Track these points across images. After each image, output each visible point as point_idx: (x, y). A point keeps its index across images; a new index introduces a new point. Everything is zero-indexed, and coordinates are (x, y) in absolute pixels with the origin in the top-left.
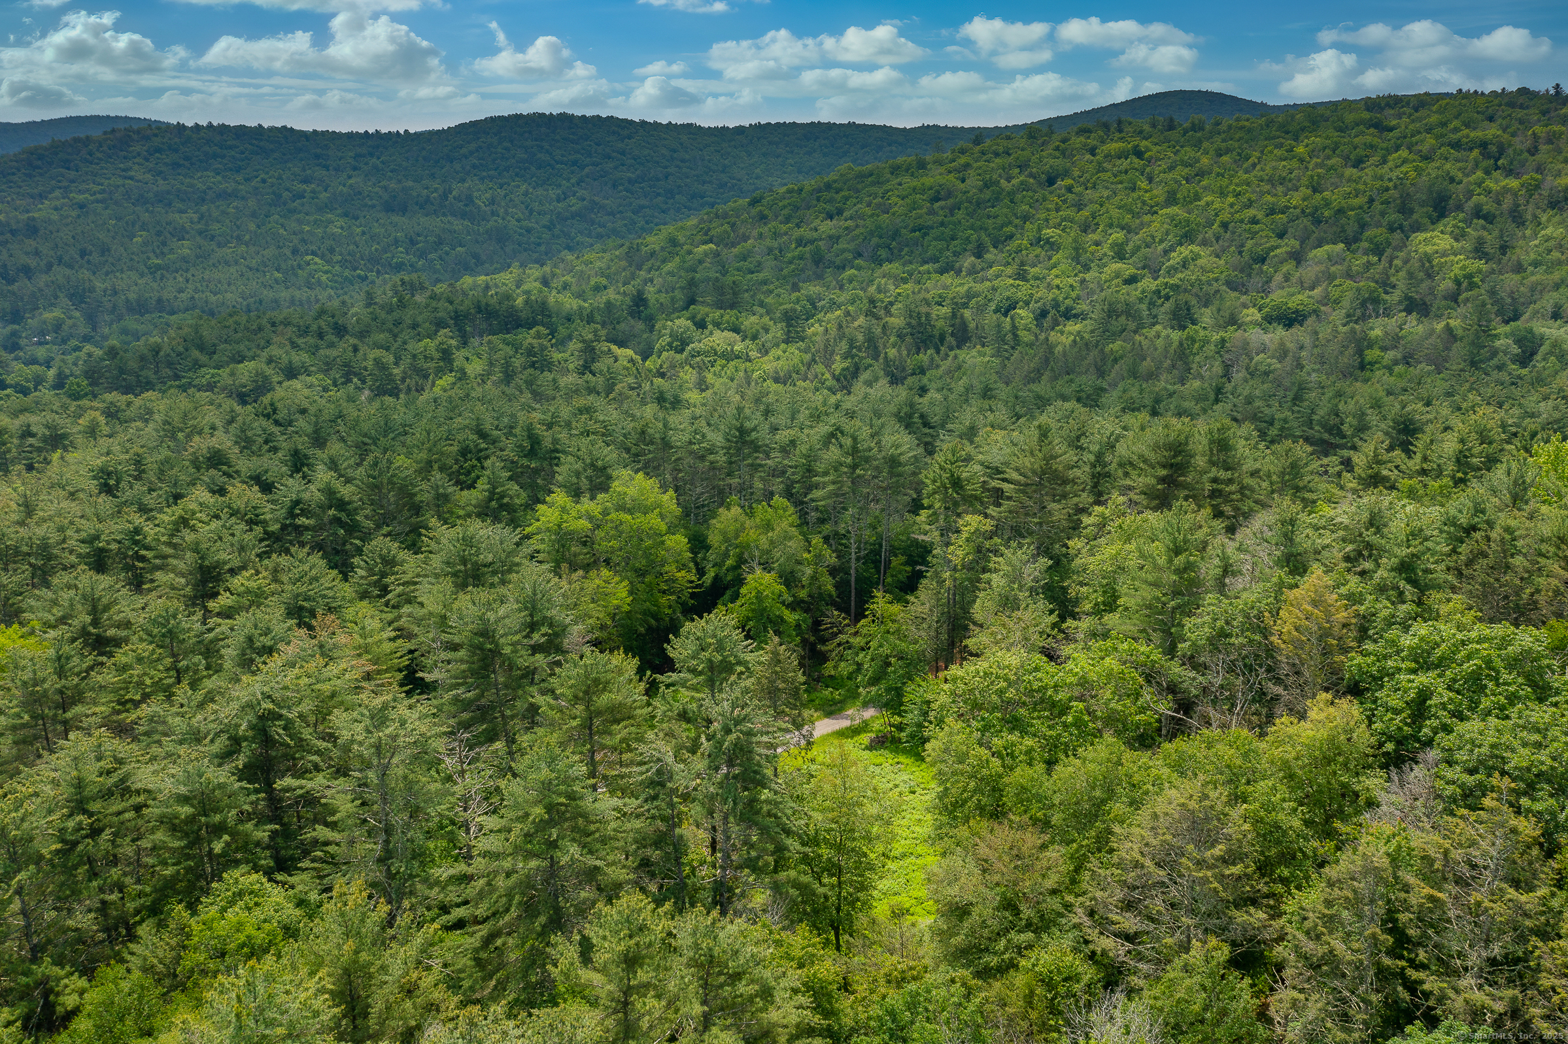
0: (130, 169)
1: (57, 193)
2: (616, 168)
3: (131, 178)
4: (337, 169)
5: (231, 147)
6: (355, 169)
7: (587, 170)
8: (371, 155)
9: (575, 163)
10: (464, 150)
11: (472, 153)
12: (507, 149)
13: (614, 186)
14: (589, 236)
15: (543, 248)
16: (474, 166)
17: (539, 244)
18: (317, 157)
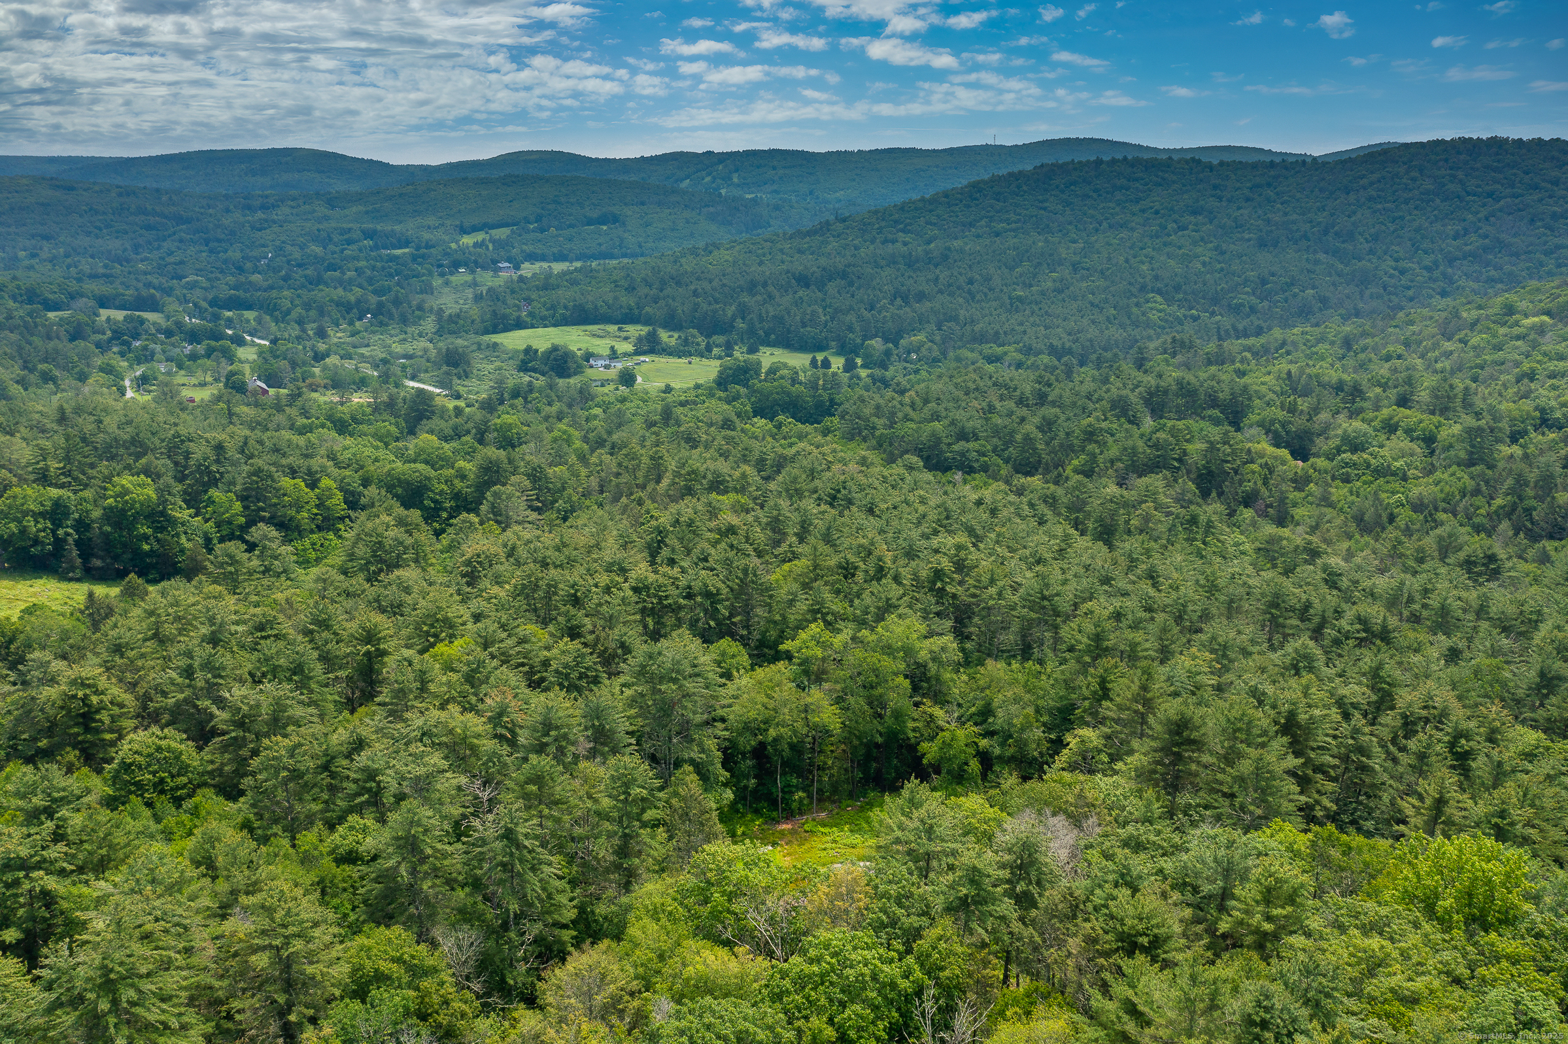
0: (1046, 201)
1: (983, 223)
2: (1541, 200)
3: (1045, 209)
4: (1229, 201)
5: (1137, 180)
6: (1248, 200)
7: (1502, 203)
8: (1269, 185)
9: (1490, 195)
10: (1365, 181)
11: (1372, 184)
12: (1414, 179)
13: (1532, 221)
14: (1477, 280)
15: (1410, 293)
16: (1370, 199)
17: (1409, 288)
18: (1215, 187)
